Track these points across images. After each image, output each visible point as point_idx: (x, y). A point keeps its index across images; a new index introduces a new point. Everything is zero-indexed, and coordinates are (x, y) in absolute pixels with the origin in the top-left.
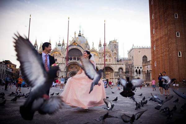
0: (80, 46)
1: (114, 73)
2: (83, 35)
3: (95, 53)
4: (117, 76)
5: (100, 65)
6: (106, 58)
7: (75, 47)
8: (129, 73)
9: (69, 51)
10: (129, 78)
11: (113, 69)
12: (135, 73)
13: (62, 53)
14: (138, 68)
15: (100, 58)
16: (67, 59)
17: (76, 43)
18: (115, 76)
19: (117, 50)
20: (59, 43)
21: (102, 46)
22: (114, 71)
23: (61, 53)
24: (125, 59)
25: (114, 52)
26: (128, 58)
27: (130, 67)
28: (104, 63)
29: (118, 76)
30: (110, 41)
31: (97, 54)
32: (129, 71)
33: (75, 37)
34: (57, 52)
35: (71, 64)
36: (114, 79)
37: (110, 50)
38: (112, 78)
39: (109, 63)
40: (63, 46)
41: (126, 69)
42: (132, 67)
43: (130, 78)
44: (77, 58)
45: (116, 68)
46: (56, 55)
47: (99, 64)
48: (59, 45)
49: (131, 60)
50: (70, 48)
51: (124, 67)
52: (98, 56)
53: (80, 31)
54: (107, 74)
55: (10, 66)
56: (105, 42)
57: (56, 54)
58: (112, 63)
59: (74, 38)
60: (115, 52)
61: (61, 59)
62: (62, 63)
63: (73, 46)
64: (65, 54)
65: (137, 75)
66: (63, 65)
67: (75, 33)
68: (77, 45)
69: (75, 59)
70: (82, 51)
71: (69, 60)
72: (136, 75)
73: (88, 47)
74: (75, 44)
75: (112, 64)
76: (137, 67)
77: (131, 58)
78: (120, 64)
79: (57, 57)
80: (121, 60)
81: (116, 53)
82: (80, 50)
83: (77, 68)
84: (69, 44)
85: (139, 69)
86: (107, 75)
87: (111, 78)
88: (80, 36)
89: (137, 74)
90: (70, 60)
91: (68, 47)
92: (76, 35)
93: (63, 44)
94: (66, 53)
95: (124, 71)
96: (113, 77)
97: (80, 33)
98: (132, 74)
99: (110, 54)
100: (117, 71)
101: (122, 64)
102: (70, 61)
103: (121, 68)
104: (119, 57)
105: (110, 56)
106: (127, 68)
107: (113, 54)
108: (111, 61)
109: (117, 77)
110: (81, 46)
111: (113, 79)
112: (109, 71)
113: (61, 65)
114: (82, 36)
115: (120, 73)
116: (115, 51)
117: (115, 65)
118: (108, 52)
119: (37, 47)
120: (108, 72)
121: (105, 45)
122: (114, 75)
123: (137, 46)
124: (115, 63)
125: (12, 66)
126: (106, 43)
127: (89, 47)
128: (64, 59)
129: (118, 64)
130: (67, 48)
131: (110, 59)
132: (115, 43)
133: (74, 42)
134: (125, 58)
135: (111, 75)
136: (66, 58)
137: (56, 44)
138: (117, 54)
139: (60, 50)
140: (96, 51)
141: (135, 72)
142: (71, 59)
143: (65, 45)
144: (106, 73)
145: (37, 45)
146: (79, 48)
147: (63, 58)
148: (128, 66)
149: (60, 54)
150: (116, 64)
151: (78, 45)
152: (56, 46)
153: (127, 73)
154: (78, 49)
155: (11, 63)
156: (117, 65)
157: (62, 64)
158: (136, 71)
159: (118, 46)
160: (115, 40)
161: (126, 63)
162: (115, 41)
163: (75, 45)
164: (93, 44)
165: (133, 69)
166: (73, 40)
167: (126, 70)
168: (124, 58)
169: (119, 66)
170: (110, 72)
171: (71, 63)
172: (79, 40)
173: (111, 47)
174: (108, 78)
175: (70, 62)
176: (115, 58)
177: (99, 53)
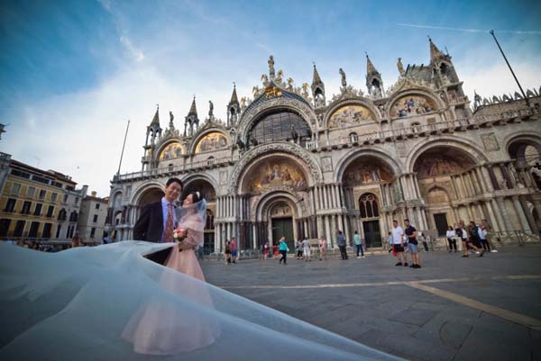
0: (296, 97)
1: (482, 176)
3: (358, 109)
4: (510, 186)
5: (399, 144)
6: (413, 116)
7: (273, 103)
9: (257, 122)
13: (230, 131)
15: (384, 122)
17: (278, 90)
22: (481, 162)
23: (228, 134)
31: (366, 112)
34: (212, 135)
35: (262, 164)
38: (471, 206)
45: (489, 146)
46: (212, 144)
47: (388, 140)
50: (258, 109)
52: (374, 118)
54: (435, 188)
57: (212, 140)
61: (229, 152)
62: (224, 162)
63: (267, 102)
64: (239, 135)
66: (229, 167)
68: (279, 94)
70: (302, 112)
74: (272, 95)
79: (214, 149)
82: (295, 107)
83: (288, 178)
86: (433, 194)
93: (233, 102)
94: (242, 128)
96: (488, 195)
99: (429, 100)
105: (428, 108)
109: (514, 192)
112: (444, 173)
113: (222, 169)
117: (481, 132)
118: (414, 92)
120: (438, 179)
131: (431, 121)
133: (270, 87)
135: (457, 192)
139: (224, 125)
140: (361, 99)
144: (429, 181)
146: (289, 102)
147: (234, 147)
149: (225, 140)
150: (484, 126)
151: (286, 95)
156: (489, 130)
157: (222, 166)
163: (274, 96)
169: (505, 134)
170: (447, 178)
174: (444, 208)
176: (457, 107)
177: (375, 103)
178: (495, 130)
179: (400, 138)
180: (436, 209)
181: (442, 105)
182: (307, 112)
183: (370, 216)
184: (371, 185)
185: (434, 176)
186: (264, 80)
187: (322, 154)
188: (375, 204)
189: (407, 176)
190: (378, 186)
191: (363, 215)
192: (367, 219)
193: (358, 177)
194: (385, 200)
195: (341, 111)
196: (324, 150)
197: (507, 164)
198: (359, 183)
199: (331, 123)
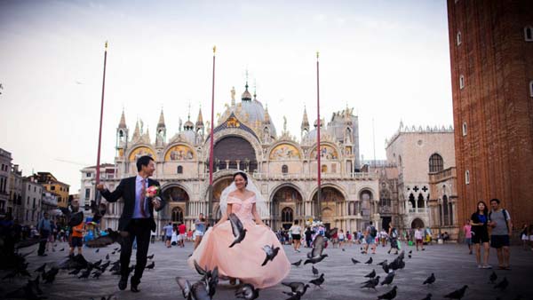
0: (249, 130)
1: (345, 206)
2: (255, 96)
3: (291, 148)
4: (355, 214)
5: (307, 183)
6: (324, 161)
7: (232, 132)
8: (389, 205)
9: (217, 143)
10: (390, 218)
11: (343, 192)
12: (409, 206)
13: (197, 149)
14: (416, 189)
15: (305, 161)
16: (212, 166)
17: (237, 121)
18: (349, 214)
19: (355, 139)
20: (187, 120)
21: (312, 128)
22: (347, 199)
23: (195, 150)
24: (377, 163)
25: (345, 145)
26: (385, 162)
27: (392, 187)
28: (316, 176)
29: (359, 214)
30: (334, 114)
31: (296, 152)
32: (390, 200)
33: (233, 104)
34: (181, 148)
35: (222, 181)
36: (348, 222)
37: (334, 139)
38: (342, 221)
39: (332, 176)
40: (200, 130)
41: (382, 192)
42: (397, 186)
43: (392, 219)
44: (238, 162)
45: (351, 191)
46: (181, 156)
47: (302, 180)
48: (188, 128)
49: (396, 167)
50: (220, 134)
51: (375, 187)
52: (300, 157)
53: (247, 86)
54: (327, 208)
55: (53, 188)
56: (319, 116)
57: (181, 152)
58: (339, 177)
59: (230, 106)
60: (349, 144)
61: (196, 166)
62: (196, 177)
63: (228, 130)
64: (205, 153)
65: (414, 211)
66: (201, 182)
67: (233, 92)
68: (238, 125)
69: (233, 165)
70: (253, 143)
71: (218, 170)
72: (410, 211)
73: (269, 130)
74: (232, 124)
75: (339, 180)
76: (412, 187)
77: (394, 161)
78: (364, 179)
79: (182, 160)
80: (365, 168)
81: (351, 147)
82: (249, 139)
84: (216, 124)
85: (418, 192)
86: (325, 211)
87: (339, 218)
88: (246, 99)
89: (414, 206)
90: (220, 169)
91: (214, 131)
92: (235, 96)
93: (200, 123)
94: (207, 149)
95: (376, 197)
96: (345, 217)
97: (247, 92)
98: (398, 208)
99: (335, 152)
100: (355, 198)
101: (370, 179)
102: (219, 173)
103: (367, 191)
104: (360, 159)
105: (334, 156)
106: (384, 191)
107: (344, 151)
108: (338, 171)
109: (354, 217)
110: (252, 128)
111: (344, 223)
112: (333, 200)
113: (195, 182)
114: (253, 98)
115: (365, 204)
116: (348, 141)
117: (350, 182)
118: (327, 144)
119: (127, 132)
120: (329, 203)
121: (318, 125)
122: (345, 211)
123: (413, 127)
124: (348, 177)
125: (57, 187)
126: (321, 118)
127: (274, 131)
128: (203, 166)
129: (358, 180)
130: (211, 136)
131: (334, 166)
132: (348, 120)
133: (231, 119)
134: (379, 162)
135: (337, 212)
136: (207, 164)
137: (181, 124)
138: (353, 149)
139: (192, 142)
140: (294, 142)
141: (407, 203)
142: (223, 166)
143: (206, 126)
144: (324, 204)
145: (125, 126)
146: (244, 134)
147: (200, 163)
148: (387, 185)
149: (192, 154)
150: (352, 180)
151: (243, 127)
152: (180, 129)
153: (384, 204)
154: (241, 138)
155: (55, 181)
156: (353, 182)
157: (196, 180)
158: (412, 197)
159: (356, 128)
160: (348, 110)
161: (382, 176)
162: (348, 113)
163: (233, 126)
164: (284, 121)
165: (400, 193)
166: (226, 112)
167: (381, 195)
168: (374, 162)
169: (360, 186)
170: (334, 203)
171: (222, 177)
172: (243, 112)
173: (338, 130)
174: (330, 220)
175: (219, 175)
176: (348, 161)
177: (302, 147)
178: (356, 182)
179: (308, 180)
180: (325, 221)
181: (340, 158)
182: (257, 145)
183: (287, 221)
184: (291, 203)
185: (327, 201)
186: (226, 108)
187: (263, 182)
188: (291, 215)
189: (308, 202)
190: (294, 204)
191: (283, 220)
192: (285, 223)
193: (284, 196)
194: (297, 212)
195: (279, 148)
196: (265, 180)
197: (357, 202)
198: (284, 200)
199: (272, 156)
